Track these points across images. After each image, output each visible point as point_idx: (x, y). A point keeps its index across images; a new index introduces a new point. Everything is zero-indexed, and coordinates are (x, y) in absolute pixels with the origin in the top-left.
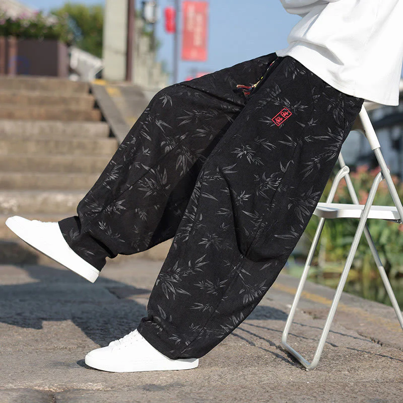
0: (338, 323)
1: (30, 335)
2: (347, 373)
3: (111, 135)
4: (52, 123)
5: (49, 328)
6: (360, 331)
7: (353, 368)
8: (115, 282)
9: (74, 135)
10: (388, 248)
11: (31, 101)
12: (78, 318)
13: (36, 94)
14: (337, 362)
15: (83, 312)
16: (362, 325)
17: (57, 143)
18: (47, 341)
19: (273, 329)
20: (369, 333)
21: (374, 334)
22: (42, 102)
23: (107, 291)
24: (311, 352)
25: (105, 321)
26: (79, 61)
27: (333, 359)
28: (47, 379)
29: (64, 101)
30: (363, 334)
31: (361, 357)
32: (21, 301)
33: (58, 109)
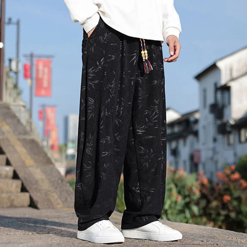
10: (169, 212)
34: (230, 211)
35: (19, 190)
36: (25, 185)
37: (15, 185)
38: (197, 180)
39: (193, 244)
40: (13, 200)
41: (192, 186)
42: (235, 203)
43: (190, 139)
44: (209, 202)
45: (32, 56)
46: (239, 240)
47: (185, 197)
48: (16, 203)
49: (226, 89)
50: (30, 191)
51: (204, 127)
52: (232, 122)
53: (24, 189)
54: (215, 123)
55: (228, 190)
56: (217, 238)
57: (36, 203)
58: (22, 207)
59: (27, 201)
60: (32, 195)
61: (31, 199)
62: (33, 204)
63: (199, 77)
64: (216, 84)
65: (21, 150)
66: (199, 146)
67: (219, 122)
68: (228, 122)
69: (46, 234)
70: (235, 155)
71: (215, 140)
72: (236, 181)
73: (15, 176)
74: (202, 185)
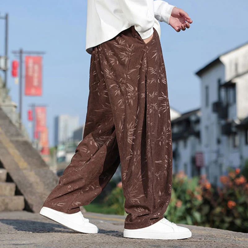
34: (235, 218)
35: (13, 193)
36: (19, 188)
37: (9, 188)
38: (199, 184)
39: (191, 241)
40: (7, 204)
41: (194, 190)
42: (241, 209)
43: (192, 140)
44: (212, 208)
45: (21, 52)
46: (237, 239)
47: (186, 202)
48: (10, 206)
49: (231, 86)
50: (25, 194)
51: (207, 128)
52: (237, 122)
53: (18, 192)
54: (219, 123)
55: (232, 195)
56: (215, 237)
57: (31, 207)
58: (17, 210)
59: (22, 205)
60: (27, 198)
61: (26, 202)
62: (27, 208)
63: (201, 73)
64: (219, 81)
65: (14, 152)
66: (202, 148)
67: (223, 122)
68: (233, 121)
69: (47, 232)
70: (241, 157)
71: (219, 142)
72: (241, 185)
73: (9, 179)
74: (205, 190)
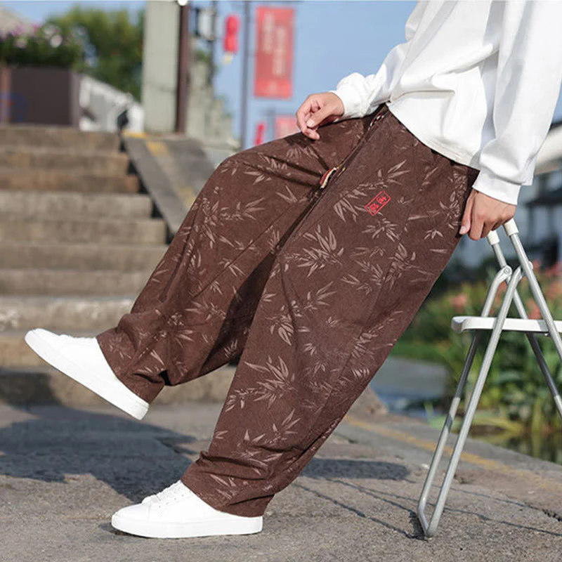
0: (497, 490)
1: (60, 501)
2: (510, 554)
3: (156, 213)
4: (67, 196)
5: (84, 491)
6: (528, 501)
7: (518, 548)
8: (168, 431)
9: (101, 215)
11: (34, 162)
12: (124, 478)
13: (42, 151)
14: (496, 540)
15: (129, 472)
16: (530, 493)
17: (75, 226)
18: (86, 508)
19: (405, 496)
20: (540, 504)
21: (548, 505)
22: (51, 163)
23: (159, 443)
24: (459, 526)
25: (162, 483)
26: (92, 95)
27: (490, 537)
28: (95, 556)
29: (84, 162)
30: (532, 506)
31: (530, 535)
32: (38, 454)
33: (75, 174)
48: (216, 391)
